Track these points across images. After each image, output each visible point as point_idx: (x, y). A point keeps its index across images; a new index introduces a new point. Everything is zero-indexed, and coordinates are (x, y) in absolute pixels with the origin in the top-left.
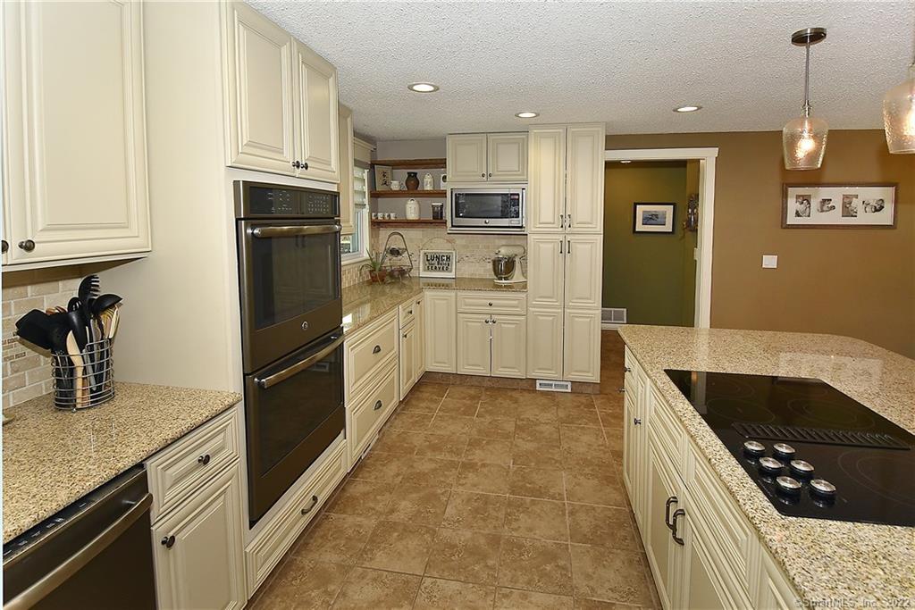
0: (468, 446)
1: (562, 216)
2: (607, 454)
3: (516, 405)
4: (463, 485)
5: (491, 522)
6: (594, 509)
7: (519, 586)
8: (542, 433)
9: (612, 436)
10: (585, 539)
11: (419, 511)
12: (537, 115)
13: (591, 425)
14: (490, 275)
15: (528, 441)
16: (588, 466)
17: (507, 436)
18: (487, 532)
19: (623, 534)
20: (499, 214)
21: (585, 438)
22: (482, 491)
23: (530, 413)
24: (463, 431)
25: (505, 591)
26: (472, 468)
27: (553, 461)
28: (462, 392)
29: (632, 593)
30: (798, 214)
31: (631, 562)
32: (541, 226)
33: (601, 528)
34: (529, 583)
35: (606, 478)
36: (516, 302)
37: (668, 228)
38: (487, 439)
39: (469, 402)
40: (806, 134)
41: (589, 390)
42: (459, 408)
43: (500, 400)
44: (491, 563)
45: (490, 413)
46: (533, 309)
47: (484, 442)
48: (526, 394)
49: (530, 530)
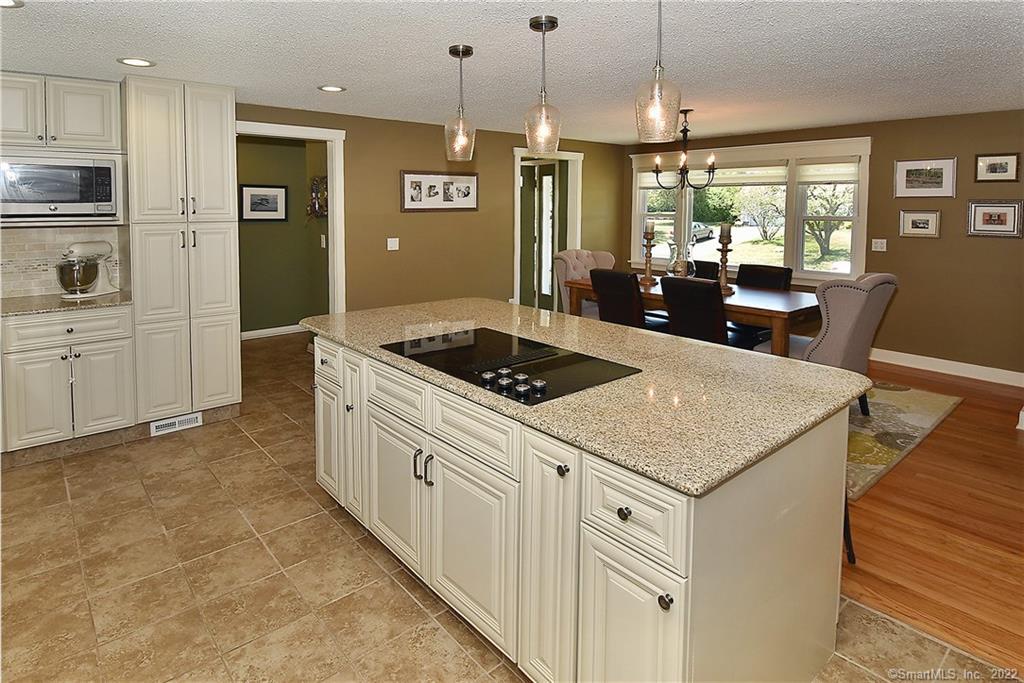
0: (79, 537)
1: (182, 199)
2: (281, 473)
3: (130, 464)
4: (102, 585)
5: (174, 603)
6: (292, 527)
7: (248, 638)
8: (188, 481)
9: (277, 453)
10: (297, 558)
11: (47, 649)
12: (152, 65)
13: (247, 451)
14: (56, 289)
15: (174, 497)
16: (265, 491)
17: (140, 503)
18: (174, 614)
19: (332, 534)
20: (78, 197)
21: (247, 466)
22: (140, 576)
23: (158, 466)
24: (59, 525)
25: (233, 654)
26: (103, 561)
27: (220, 505)
28: (23, 477)
29: (365, 576)
30: (413, 200)
31: (351, 553)
32: (151, 212)
33: (309, 540)
34: (259, 629)
35: (291, 494)
36: (114, 322)
37: (280, 214)
38: (109, 518)
39: (45, 485)
40: (461, 132)
41: (227, 415)
42: (33, 499)
43: (99, 466)
44: (199, 640)
45: (94, 486)
46: (144, 327)
47: (106, 524)
48: (137, 446)
49: (231, 582)
